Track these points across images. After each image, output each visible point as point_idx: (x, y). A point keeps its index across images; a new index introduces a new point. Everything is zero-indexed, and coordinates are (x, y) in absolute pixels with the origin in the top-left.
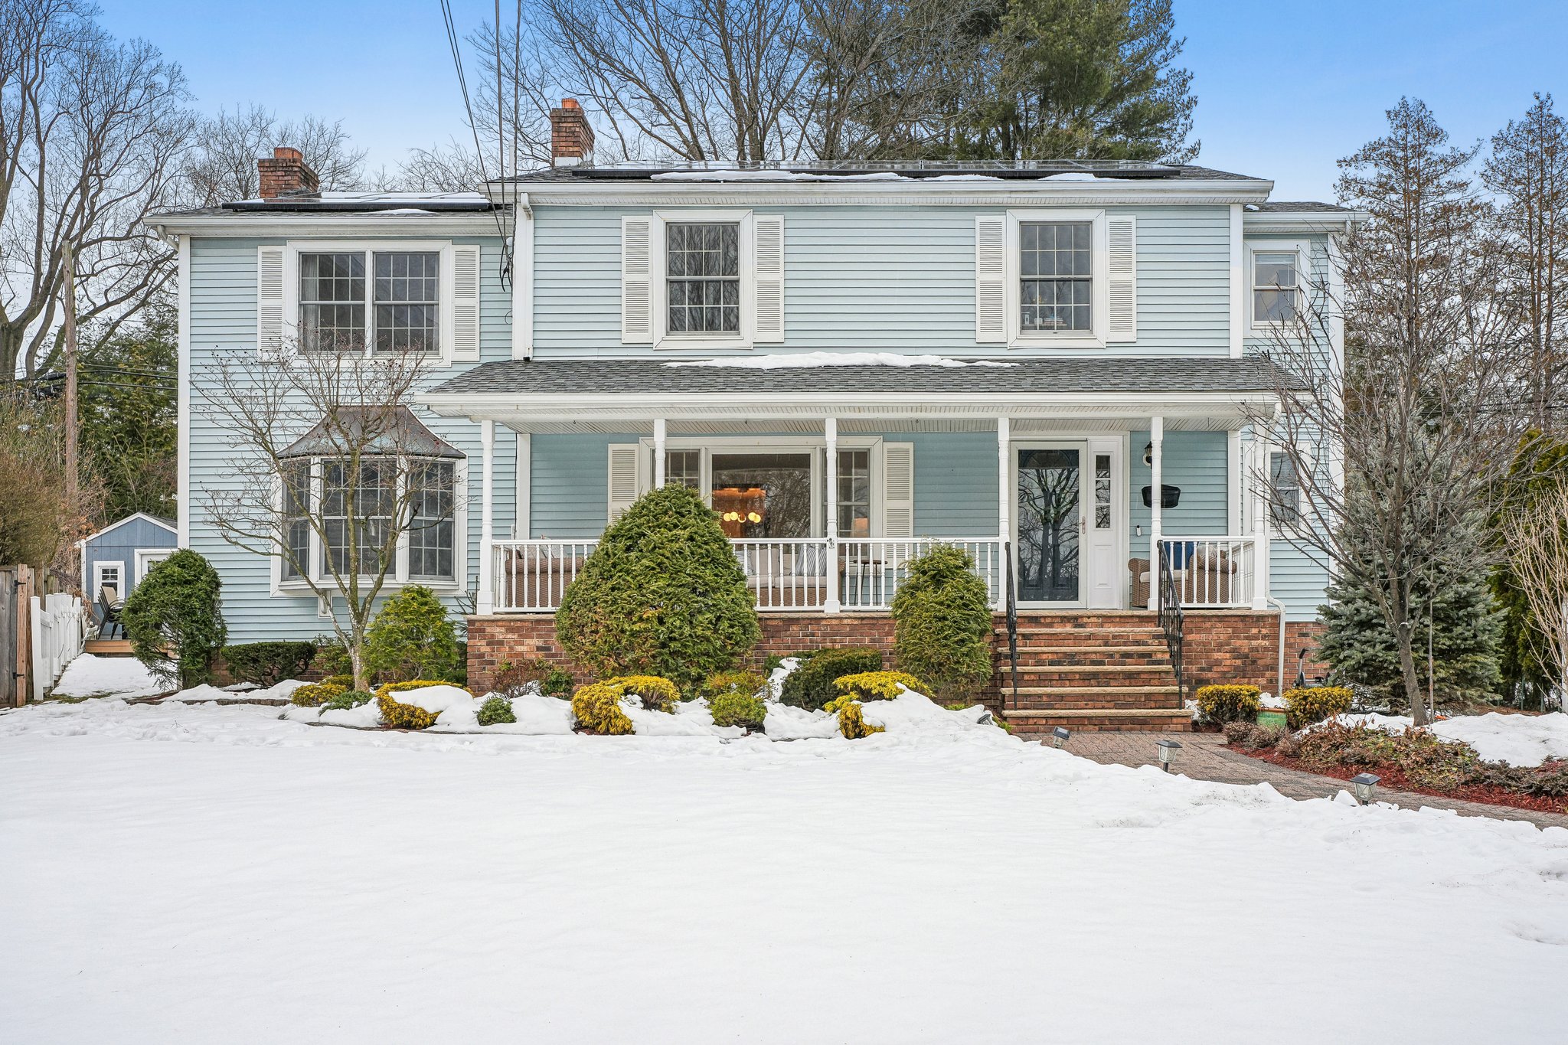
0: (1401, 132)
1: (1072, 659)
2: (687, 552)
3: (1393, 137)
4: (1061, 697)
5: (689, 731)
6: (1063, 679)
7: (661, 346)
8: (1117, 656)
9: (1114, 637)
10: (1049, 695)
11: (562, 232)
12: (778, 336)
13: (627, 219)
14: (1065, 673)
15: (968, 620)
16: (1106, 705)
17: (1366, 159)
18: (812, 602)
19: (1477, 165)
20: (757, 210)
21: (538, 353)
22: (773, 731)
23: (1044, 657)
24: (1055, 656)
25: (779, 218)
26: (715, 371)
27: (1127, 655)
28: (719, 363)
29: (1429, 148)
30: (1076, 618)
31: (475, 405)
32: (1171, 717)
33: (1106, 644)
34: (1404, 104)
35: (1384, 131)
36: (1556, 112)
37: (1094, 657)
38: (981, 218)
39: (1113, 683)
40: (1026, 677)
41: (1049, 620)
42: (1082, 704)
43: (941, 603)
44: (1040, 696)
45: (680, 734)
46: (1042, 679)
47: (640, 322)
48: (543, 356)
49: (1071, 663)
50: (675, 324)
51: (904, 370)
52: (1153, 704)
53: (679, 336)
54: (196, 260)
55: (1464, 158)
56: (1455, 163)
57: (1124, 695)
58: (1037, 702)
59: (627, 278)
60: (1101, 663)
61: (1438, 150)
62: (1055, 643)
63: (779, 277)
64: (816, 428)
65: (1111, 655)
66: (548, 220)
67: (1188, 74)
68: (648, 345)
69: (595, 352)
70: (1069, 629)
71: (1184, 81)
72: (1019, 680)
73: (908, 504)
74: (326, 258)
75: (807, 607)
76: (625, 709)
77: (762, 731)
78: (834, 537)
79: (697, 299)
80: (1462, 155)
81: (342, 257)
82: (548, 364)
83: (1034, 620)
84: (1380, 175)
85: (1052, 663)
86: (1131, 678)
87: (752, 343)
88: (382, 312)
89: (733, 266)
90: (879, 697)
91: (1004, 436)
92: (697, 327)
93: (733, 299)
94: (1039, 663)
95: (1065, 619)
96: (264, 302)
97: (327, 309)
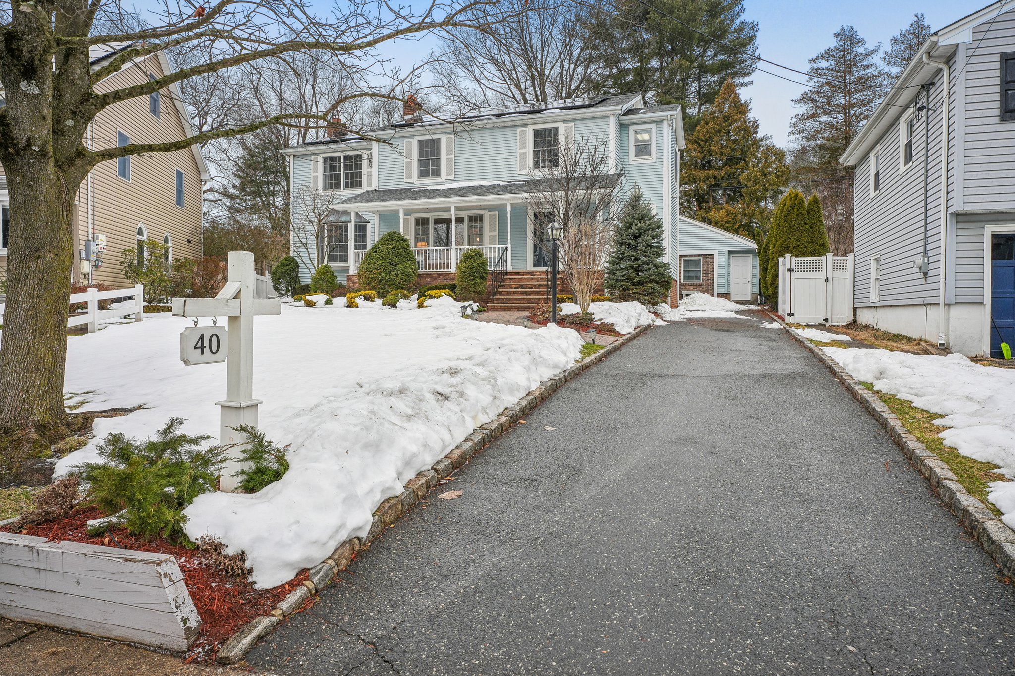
0: (841, 43)
1: (522, 287)
2: (391, 252)
3: (837, 46)
4: (510, 299)
5: (373, 307)
6: (515, 293)
9: (540, 279)
10: (506, 299)
12: (452, 177)
13: (405, 140)
14: (515, 291)
15: (474, 273)
16: (525, 302)
17: (823, 58)
18: (447, 268)
19: (881, 54)
20: (445, 134)
21: (379, 187)
22: (400, 307)
23: (513, 286)
24: (516, 286)
25: (453, 136)
26: (429, 191)
27: (540, 285)
28: (430, 188)
29: (855, 49)
30: (532, 273)
33: (537, 281)
34: (842, 29)
35: (833, 43)
36: (926, 23)
37: (529, 286)
38: (520, 130)
39: (532, 294)
40: (503, 293)
41: (523, 273)
42: (517, 301)
44: (503, 299)
46: (508, 293)
47: (409, 176)
48: (381, 188)
50: (421, 175)
51: (487, 187)
53: (422, 179)
54: (295, 162)
55: (873, 52)
56: (867, 55)
58: (502, 301)
59: (406, 160)
60: (532, 288)
61: (860, 50)
62: (521, 281)
63: (453, 156)
64: (448, 209)
65: (535, 285)
66: (381, 144)
67: (755, 23)
68: (414, 183)
69: (397, 186)
70: (529, 276)
71: (754, 26)
72: (501, 293)
73: (496, 234)
74: (331, 159)
75: (446, 270)
76: (357, 300)
77: (396, 307)
78: (454, 246)
79: (428, 166)
80: (871, 51)
81: (335, 158)
82: (380, 191)
83: (518, 274)
84: (831, 65)
85: (515, 288)
86: (537, 293)
87: (443, 180)
88: (347, 175)
89: (438, 154)
90: (434, 297)
91: (508, 209)
92: (428, 175)
93: (439, 165)
94: (512, 288)
95: (528, 273)
96: (313, 175)
97: (331, 175)
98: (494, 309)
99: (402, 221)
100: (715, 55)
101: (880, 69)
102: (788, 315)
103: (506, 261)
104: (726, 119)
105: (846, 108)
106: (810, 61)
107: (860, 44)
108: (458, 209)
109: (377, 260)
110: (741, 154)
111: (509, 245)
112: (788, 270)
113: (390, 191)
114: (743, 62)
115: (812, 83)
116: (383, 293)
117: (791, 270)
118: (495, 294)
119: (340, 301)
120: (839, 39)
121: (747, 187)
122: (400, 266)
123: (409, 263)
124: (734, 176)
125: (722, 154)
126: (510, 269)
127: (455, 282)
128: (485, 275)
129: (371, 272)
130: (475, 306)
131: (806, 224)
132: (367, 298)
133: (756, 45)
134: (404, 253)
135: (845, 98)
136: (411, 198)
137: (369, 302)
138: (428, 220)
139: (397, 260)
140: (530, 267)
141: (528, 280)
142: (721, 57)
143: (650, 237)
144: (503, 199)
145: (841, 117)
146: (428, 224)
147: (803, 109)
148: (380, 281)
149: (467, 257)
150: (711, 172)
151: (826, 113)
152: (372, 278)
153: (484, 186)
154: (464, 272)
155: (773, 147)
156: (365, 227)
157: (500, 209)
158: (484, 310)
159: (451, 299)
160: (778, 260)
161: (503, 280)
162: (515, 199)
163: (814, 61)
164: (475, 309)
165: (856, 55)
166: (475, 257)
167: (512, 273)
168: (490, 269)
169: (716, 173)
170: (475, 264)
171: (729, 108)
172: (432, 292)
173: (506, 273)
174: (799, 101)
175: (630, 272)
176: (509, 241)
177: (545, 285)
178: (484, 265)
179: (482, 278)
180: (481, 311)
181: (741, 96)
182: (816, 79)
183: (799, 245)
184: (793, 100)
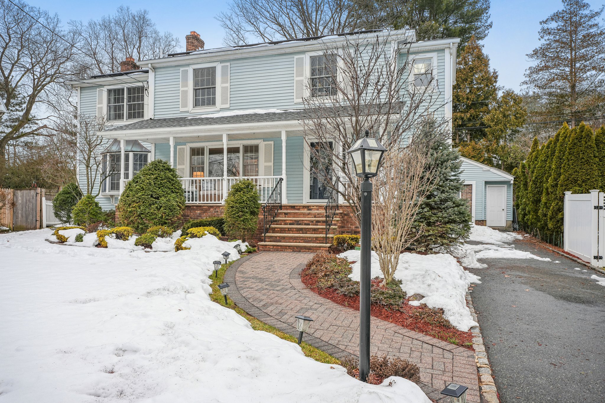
0: (569, 7)
1: (298, 223)
2: (153, 183)
3: (565, 9)
4: (284, 238)
5: (125, 247)
6: (289, 230)
7: (191, 112)
8: (315, 222)
9: (318, 214)
10: (279, 237)
11: (163, 76)
12: (227, 106)
13: (182, 69)
14: (290, 228)
15: (244, 208)
16: (300, 241)
17: (552, 19)
18: (218, 200)
20: (221, 62)
21: (156, 116)
22: (155, 248)
23: (288, 222)
24: (291, 222)
25: (228, 64)
27: (318, 222)
28: (203, 116)
29: (581, 12)
30: (308, 207)
31: (119, 134)
32: (320, 247)
33: (315, 217)
37: (306, 222)
38: (296, 57)
39: (308, 232)
40: (276, 229)
41: (298, 207)
42: (291, 241)
43: (233, 202)
44: (276, 237)
45: (121, 248)
46: (282, 230)
47: (185, 105)
48: (157, 117)
49: (297, 224)
50: (196, 104)
52: (318, 242)
53: (197, 108)
54: (82, 94)
55: (597, 14)
56: (592, 17)
57: (307, 237)
58: (275, 239)
59: (181, 89)
60: (309, 225)
61: (586, 12)
62: (296, 216)
63: (228, 85)
65: (312, 221)
66: (159, 72)
68: (187, 112)
69: (172, 115)
70: (305, 211)
72: (274, 230)
73: (271, 164)
74: (115, 90)
75: (217, 202)
76: (107, 239)
77: (151, 248)
78: (225, 177)
79: (203, 95)
80: (596, 13)
81: (119, 90)
82: (155, 120)
83: (293, 207)
84: (558, 26)
85: (290, 224)
86: (315, 231)
87: (218, 109)
88: (130, 107)
89: (214, 83)
90: (196, 236)
91: (284, 138)
92: (203, 104)
93: (214, 94)
94: (286, 224)
95: (304, 207)
96: (98, 106)
97: (115, 106)
98: (266, 249)
99: (172, 149)
100: (455, 22)
101: (602, 28)
102: (595, 258)
103: (280, 194)
104: (472, 69)
105: (572, 62)
106: (541, 23)
107: (585, 8)
108: (231, 138)
109: (137, 192)
110: (484, 99)
111: (284, 176)
112: (596, 208)
113: (165, 120)
114: (477, 28)
115: (543, 41)
116: (142, 229)
117: (597, 208)
118: (267, 231)
119: (91, 238)
120: (566, 4)
121: (491, 127)
122: (163, 198)
123: (174, 195)
124: (477, 118)
125: (468, 99)
126: (285, 202)
127: (223, 216)
128: (256, 210)
129: (130, 205)
130: (244, 246)
131: (595, 157)
132: (120, 236)
133: (488, 15)
134: (169, 184)
135: (571, 54)
136: (181, 126)
137: (121, 241)
138: (203, 149)
139: (160, 192)
140: (306, 200)
141: (304, 215)
142: (459, 25)
143: (448, 170)
144: (277, 126)
145: (567, 69)
146: (203, 154)
147: (535, 63)
148: (139, 216)
149: (237, 190)
150: (459, 114)
151: (556, 66)
152: (130, 212)
153: (259, 114)
154: (232, 207)
155: (512, 93)
156: (146, 156)
157: (275, 137)
158: (255, 251)
159: (215, 239)
160: (564, 194)
161: (277, 215)
162: (291, 126)
163: (545, 22)
164: (243, 250)
165: (581, 18)
166: (245, 190)
167: (287, 207)
168: (263, 201)
169: (463, 115)
170: (245, 198)
171: (473, 61)
172: (194, 230)
173: (281, 207)
174: (532, 56)
175: (426, 210)
176: (284, 172)
177: (323, 222)
178: (255, 199)
179: (253, 213)
180: (250, 252)
181: (483, 51)
182: (546, 37)
183: (589, 179)
184: (527, 55)
